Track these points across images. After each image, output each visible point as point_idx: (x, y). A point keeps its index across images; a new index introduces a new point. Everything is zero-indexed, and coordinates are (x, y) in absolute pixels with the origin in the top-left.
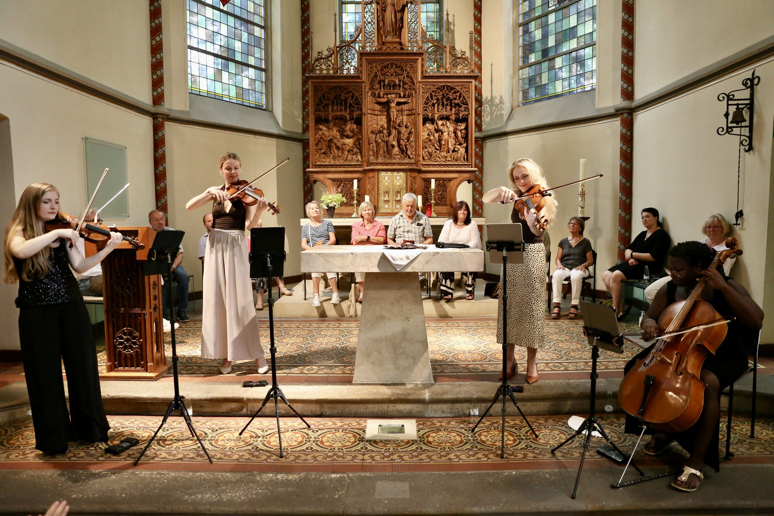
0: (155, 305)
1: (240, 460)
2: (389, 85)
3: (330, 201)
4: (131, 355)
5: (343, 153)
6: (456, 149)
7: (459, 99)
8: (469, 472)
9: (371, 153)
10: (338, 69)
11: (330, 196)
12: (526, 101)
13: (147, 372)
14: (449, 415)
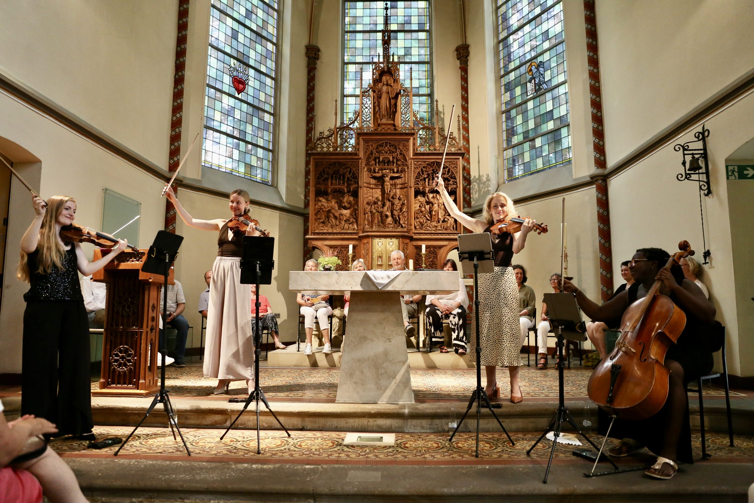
0: (152, 326)
1: (218, 454)
2: (383, 161)
3: (326, 263)
4: (125, 372)
5: (340, 223)
6: (446, 219)
7: (448, 174)
8: (443, 466)
9: (366, 222)
10: (338, 147)
11: (327, 259)
12: (511, 177)
13: (138, 389)
14: (428, 431)
